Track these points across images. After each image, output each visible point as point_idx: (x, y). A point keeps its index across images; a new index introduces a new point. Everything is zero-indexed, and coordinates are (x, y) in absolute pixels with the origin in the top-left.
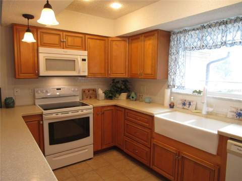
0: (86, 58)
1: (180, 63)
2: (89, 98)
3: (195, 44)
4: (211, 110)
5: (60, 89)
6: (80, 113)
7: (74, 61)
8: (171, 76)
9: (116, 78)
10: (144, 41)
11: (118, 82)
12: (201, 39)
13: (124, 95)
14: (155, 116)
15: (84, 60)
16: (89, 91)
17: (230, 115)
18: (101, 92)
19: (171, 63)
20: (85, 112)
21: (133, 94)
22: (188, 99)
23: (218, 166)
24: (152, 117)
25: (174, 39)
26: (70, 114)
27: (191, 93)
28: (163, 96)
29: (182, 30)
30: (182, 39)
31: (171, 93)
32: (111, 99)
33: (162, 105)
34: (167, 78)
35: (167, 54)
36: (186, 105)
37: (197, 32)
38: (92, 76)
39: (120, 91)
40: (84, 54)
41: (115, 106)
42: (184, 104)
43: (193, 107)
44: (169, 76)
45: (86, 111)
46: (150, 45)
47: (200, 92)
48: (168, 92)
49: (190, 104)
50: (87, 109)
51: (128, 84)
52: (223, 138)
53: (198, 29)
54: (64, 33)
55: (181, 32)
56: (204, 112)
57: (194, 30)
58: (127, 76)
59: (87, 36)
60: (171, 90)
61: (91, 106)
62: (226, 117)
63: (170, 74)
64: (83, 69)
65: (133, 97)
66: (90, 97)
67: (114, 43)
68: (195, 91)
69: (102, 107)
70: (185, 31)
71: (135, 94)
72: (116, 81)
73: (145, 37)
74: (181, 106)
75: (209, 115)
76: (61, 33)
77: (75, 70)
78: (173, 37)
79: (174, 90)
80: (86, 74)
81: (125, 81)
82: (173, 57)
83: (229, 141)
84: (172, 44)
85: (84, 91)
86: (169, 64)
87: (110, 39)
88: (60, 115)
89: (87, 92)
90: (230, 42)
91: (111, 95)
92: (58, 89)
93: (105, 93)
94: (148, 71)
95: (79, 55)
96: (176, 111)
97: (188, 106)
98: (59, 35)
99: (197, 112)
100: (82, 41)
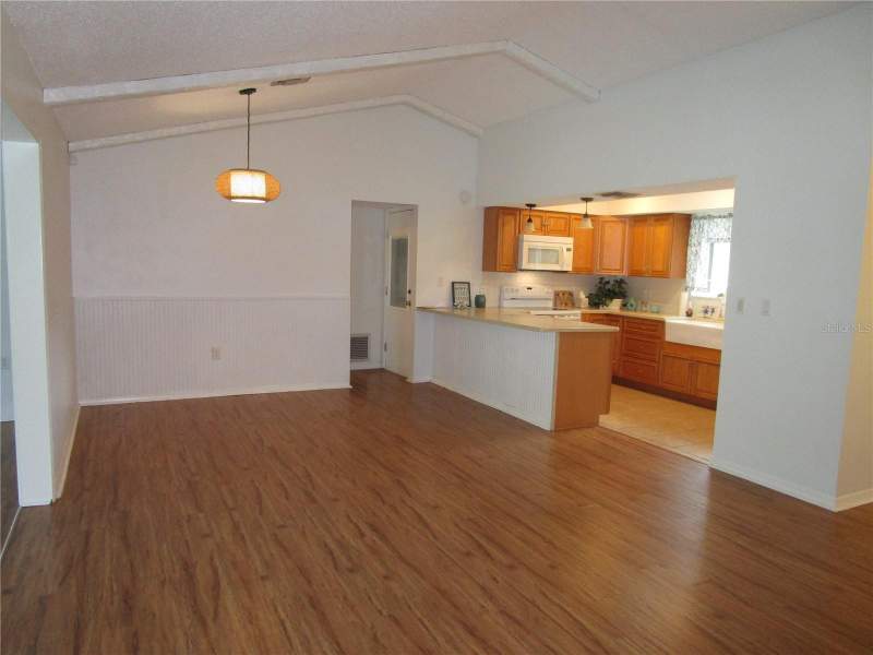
0: (571, 246)
1: (702, 258)
2: (563, 304)
5: (531, 289)
7: (559, 251)
8: (690, 273)
9: (605, 276)
10: (654, 226)
11: (608, 282)
13: (617, 302)
14: (667, 322)
15: (568, 250)
18: (582, 296)
19: (691, 257)
21: (632, 301)
22: (711, 304)
24: (662, 323)
25: (695, 226)
27: (715, 297)
28: (678, 303)
29: (706, 215)
30: (706, 227)
31: (690, 298)
32: (600, 306)
33: (677, 314)
34: (685, 277)
35: (686, 244)
36: (708, 312)
38: (577, 270)
39: (612, 296)
40: (569, 241)
42: (706, 312)
43: (716, 315)
44: (687, 274)
46: (662, 232)
48: (685, 296)
49: (713, 311)
51: (623, 285)
53: (725, 217)
55: (705, 218)
57: (720, 217)
58: (624, 274)
59: (573, 217)
60: (690, 294)
64: (567, 261)
65: (632, 305)
67: (607, 224)
68: (721, 295)
70: (710, 217)
71: (635, 300)
72: (605, 280)
73: (657, 220)
74: (702, 315)
76: (544, 215)
77: (558, 263)
78: (695, 222)
79: (694, 293)
80: (570, 269)
81: (620, 282)
82: (693, 249)
84: (693, 231)
85: (557, 294)
86: (688, 258)
87: (603, 218)
89: (562, 295)
91: (597, 301)
92: (528, 289)
93: (589, 297)
94: (659, 267)
95: (564, 244)
96: (694, 318)
97: (710, 313)
98: (542, 217)
100: (566, 223)
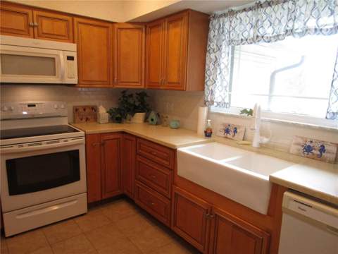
0: (74, 55)
1: (222, 66)
2: (84, 120)
3: (246, 34)
4: (265, 140)
5: (34, 106)
6: (62, 143)
7: (54, 59)
8: (209, 86)
9: (128, 89)
10: (168, 29)
11: (131, 96)
12: (255, 26)
13: (139, 117)
14: (179, 149)
15: (70, 58)
16: (84, 110)
17: (294, 149)
18: (103, 112)
19: (210, 66)
20: (70, 142)
21: (153, 115)
22: (232, 122)
23: (267, 232)
25: (214, 27)
26: (44, 145)
27: (237, 113)
28: (197, 118)
29: (226, 11)
30: (227, 25)
31: (209, 112)
32: (120, 123)
33: (193, 132)
34: (203, 90)
35: (204, 50)
36: (230, 132)
37: (250, 13)
39: (134, 110)
40: (72, 48)
41: (123, 133)
42: (227, 131)
43: (239, 136)
44: (206, 86)
45: (73, 140)
47: (251, 113)
48: (203, 112)
49: (235, 131)
50: (73, 138)
51: (145, 98)
52: (278, 188)
53: (250, 9)
54: (36, 13)
55: (225, 15)
56: (255, 144)
57: (245, 10)
58: (142, 87)
60: (209, 109)
61: (82, 133)
62: (288, 152)
63: (208, 83)
64: (69, 73)
65: (152, 120)
66: (87, 119)
67: (123, 32)
68: (244, 111)
69: (101, 134)
70: (232, 13)
71: (158, 115)
72: (127, 94)
74: (222, 134)
75: (263, 149)
76: (29, 12)
77: (55, 75)
78: (214, 22)
79: (213, 109)
80: (75, 81)
82: (212, 56)
83: (287, 194)
84: (211, 34)
85: (76, 110)
86: (207, 67)
87: (116, 26)
88: (26, 147)
89: (81, 110)
90: (299, 31)
91: (118, 116)
92: (29, 106)
93: (110, 112)
94: (174, 77)
95: (62, 50)
96: (214, 141)
97: (232, 134)
99: (245, 144)
100: (68, 26)
